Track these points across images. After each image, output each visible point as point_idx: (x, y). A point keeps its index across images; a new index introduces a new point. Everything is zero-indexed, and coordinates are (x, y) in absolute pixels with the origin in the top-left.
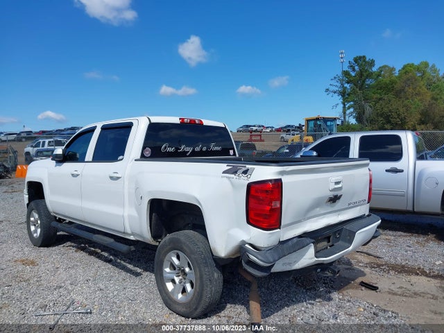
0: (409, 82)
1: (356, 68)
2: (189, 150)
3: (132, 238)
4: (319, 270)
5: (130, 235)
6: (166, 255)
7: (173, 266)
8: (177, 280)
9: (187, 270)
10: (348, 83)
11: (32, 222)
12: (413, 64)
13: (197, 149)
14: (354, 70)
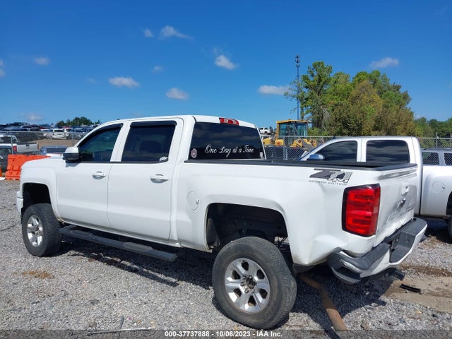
0: (363, 90)
1: (315, 73)
2: (228, 151)
3: (177, 245)
4: (387, 274)
5: (175, 242)
6: (229, 263)
7: (236, 276)
8: (243, 290)
9: (256, 279)
10: (307, 87)
11: (30, 228)
12: (365, 73)
13: (235, 151)
14: (313, 75)
